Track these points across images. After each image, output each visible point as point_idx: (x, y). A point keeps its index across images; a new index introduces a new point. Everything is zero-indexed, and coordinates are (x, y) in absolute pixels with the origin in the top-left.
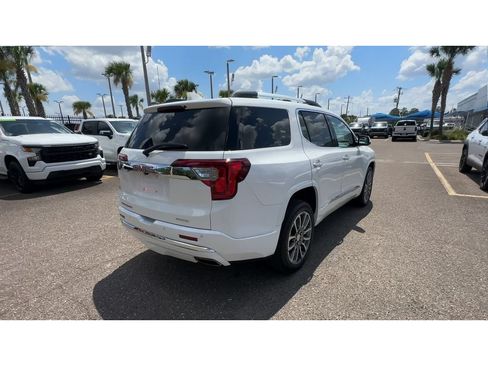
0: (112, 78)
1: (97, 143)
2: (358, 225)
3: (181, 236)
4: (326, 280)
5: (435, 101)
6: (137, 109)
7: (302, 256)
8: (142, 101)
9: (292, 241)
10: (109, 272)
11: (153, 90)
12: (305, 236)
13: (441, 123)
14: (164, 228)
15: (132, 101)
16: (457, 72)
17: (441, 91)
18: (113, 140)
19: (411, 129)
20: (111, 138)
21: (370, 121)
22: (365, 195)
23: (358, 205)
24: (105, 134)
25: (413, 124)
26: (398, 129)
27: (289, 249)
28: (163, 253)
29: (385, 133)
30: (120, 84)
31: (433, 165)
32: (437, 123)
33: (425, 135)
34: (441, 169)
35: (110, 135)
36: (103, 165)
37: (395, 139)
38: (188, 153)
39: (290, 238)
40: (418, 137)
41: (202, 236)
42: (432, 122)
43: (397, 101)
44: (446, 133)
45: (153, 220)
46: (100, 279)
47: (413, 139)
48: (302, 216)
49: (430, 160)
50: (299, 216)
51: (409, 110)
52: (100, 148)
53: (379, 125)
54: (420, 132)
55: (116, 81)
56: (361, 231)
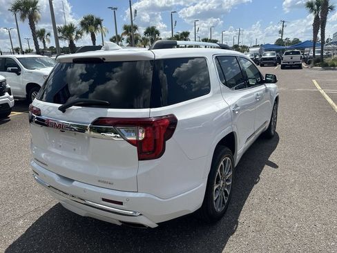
0: (19, 14)
1: (5, 81)
2: (270, 159)
3: (104, 200)
4: (252, 228)
5: (315, 32)
6: (44, 42)
7: (226, 201)
8: (49, 34)
9: (217, 189)
10: (22, 232)
11: (60, 25)
12: (228, 180)
13: (322, 52)
14: (85, 190)
15: (39, 35)
16: (332, 8)
17: (320, 24)
18: (21, 76)
19: (297, 58)
20: (19, 74)
21: (260, 51)
22: (272, 127)
23: (267, 138)
24: (13, 71)
25: (298, 53)
26: (286, 58)
27: (215, 198)
28: (83, 215)
29: (275, 62)
30: (27, 20)
31: (322, 91)
32: (318, 52)
33: (308, 63)
34: (330, 95)
35: (18, 72)
36: (12, 103)
37: (283, 67)
38: (110, 110)
39: (215, 188)
40: (304, 65)
41: (128, 199)
42: (314, 51)
43: (281, 32)
44: (327, 60)
45: (72, 181)
46: (11, 242)
47: (299, 67)
48: (225, 162)
49: (319, 88)
50: (222, 163)
51: (291, 40)
52: (8, 86)
53: (268, 55)
54: (305, 60)
55: (23, 17)
56: (274, 166)
